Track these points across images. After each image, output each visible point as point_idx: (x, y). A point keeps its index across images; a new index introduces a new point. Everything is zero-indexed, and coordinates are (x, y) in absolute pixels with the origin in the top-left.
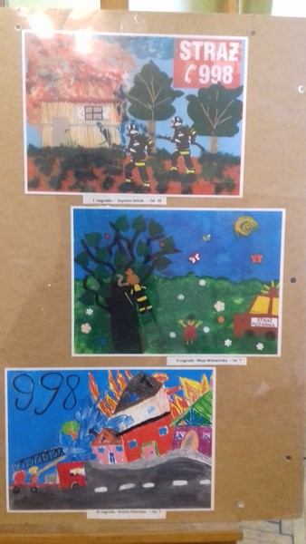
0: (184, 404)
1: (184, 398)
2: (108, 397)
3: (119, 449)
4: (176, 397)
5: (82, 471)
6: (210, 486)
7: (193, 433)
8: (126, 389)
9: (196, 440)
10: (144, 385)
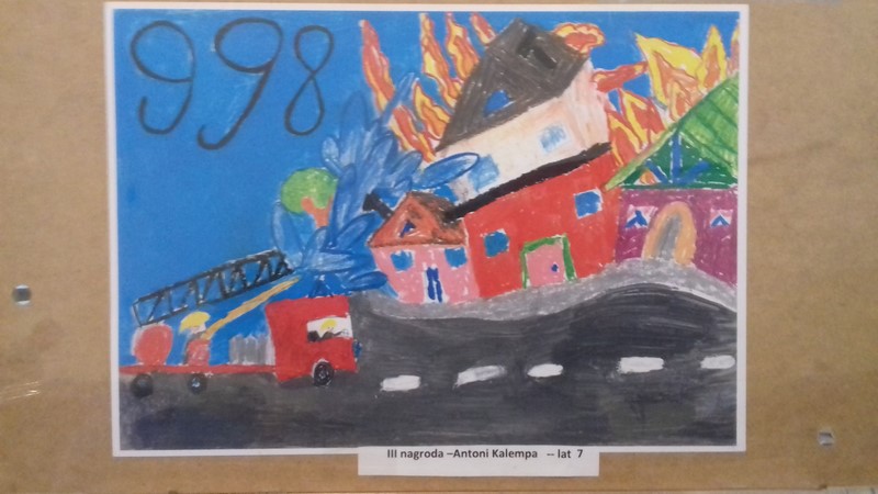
0: (650, 120)
1: (650, 102)
2: (420, 97)
3: (456, 259)
4: (627, 99)
5: (342, 326)
6: (731, 375)
7: (679, 209)
8: (477, 73)
9: (688, 233)
10: (528, 60)
